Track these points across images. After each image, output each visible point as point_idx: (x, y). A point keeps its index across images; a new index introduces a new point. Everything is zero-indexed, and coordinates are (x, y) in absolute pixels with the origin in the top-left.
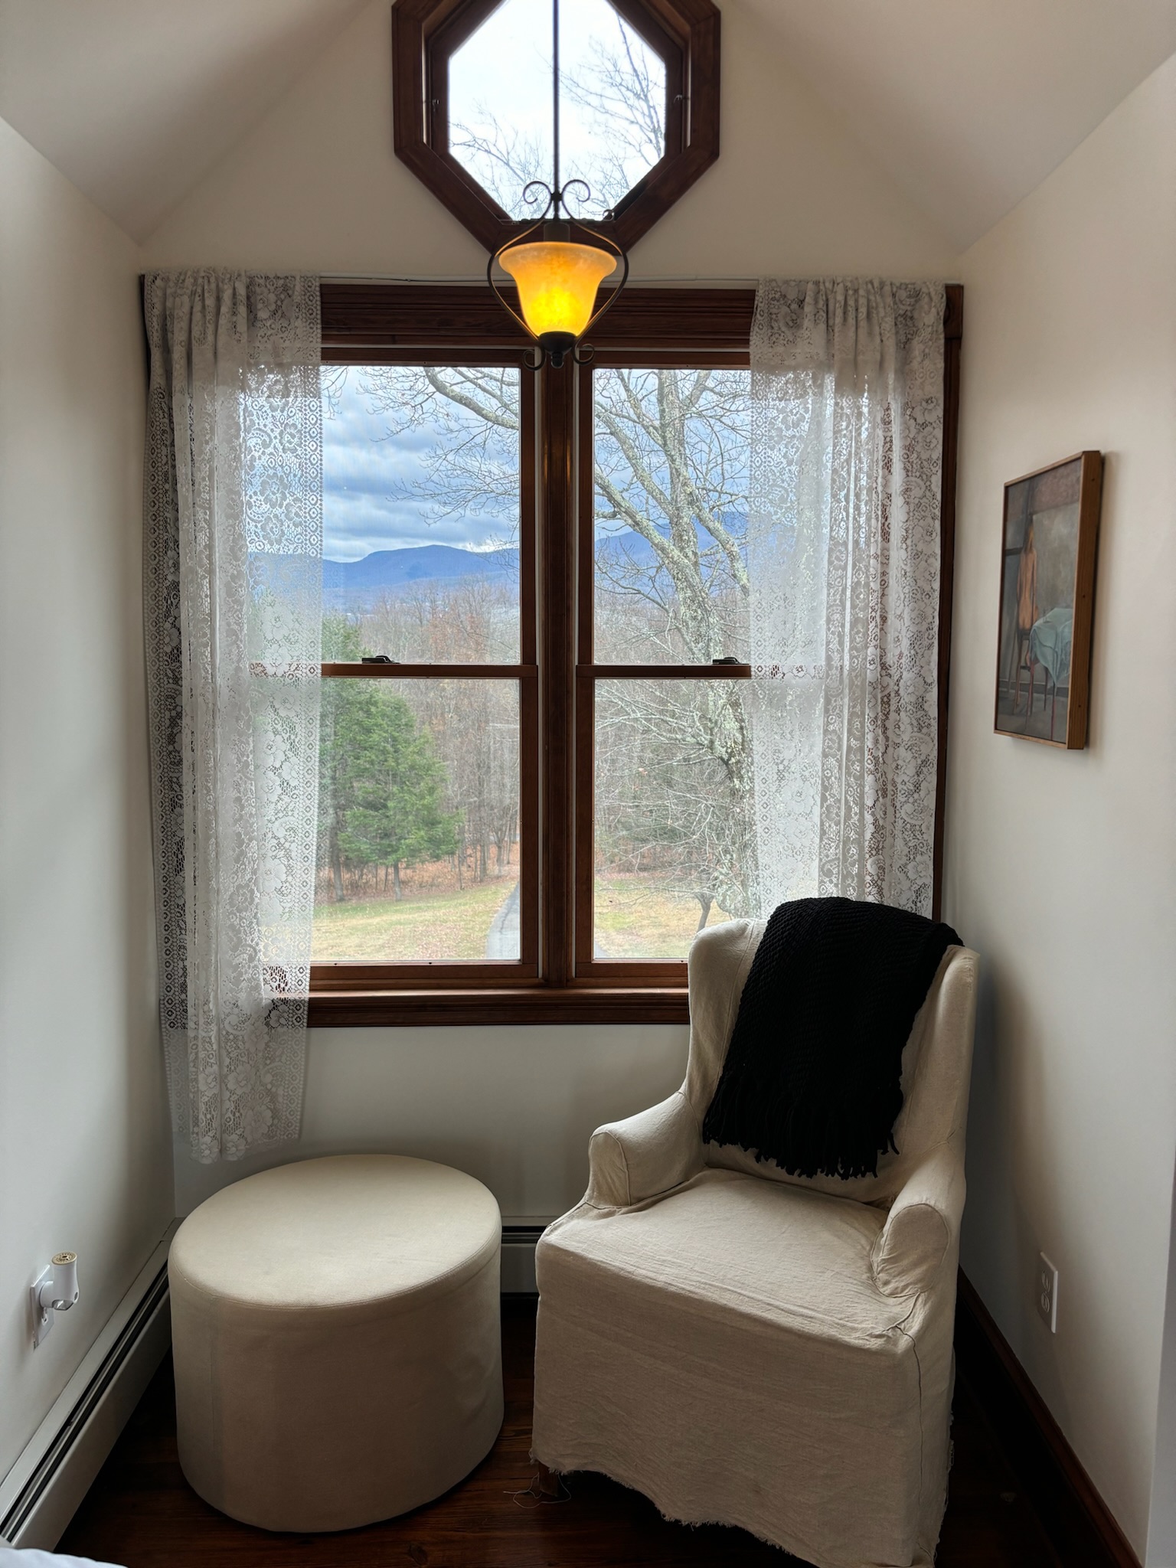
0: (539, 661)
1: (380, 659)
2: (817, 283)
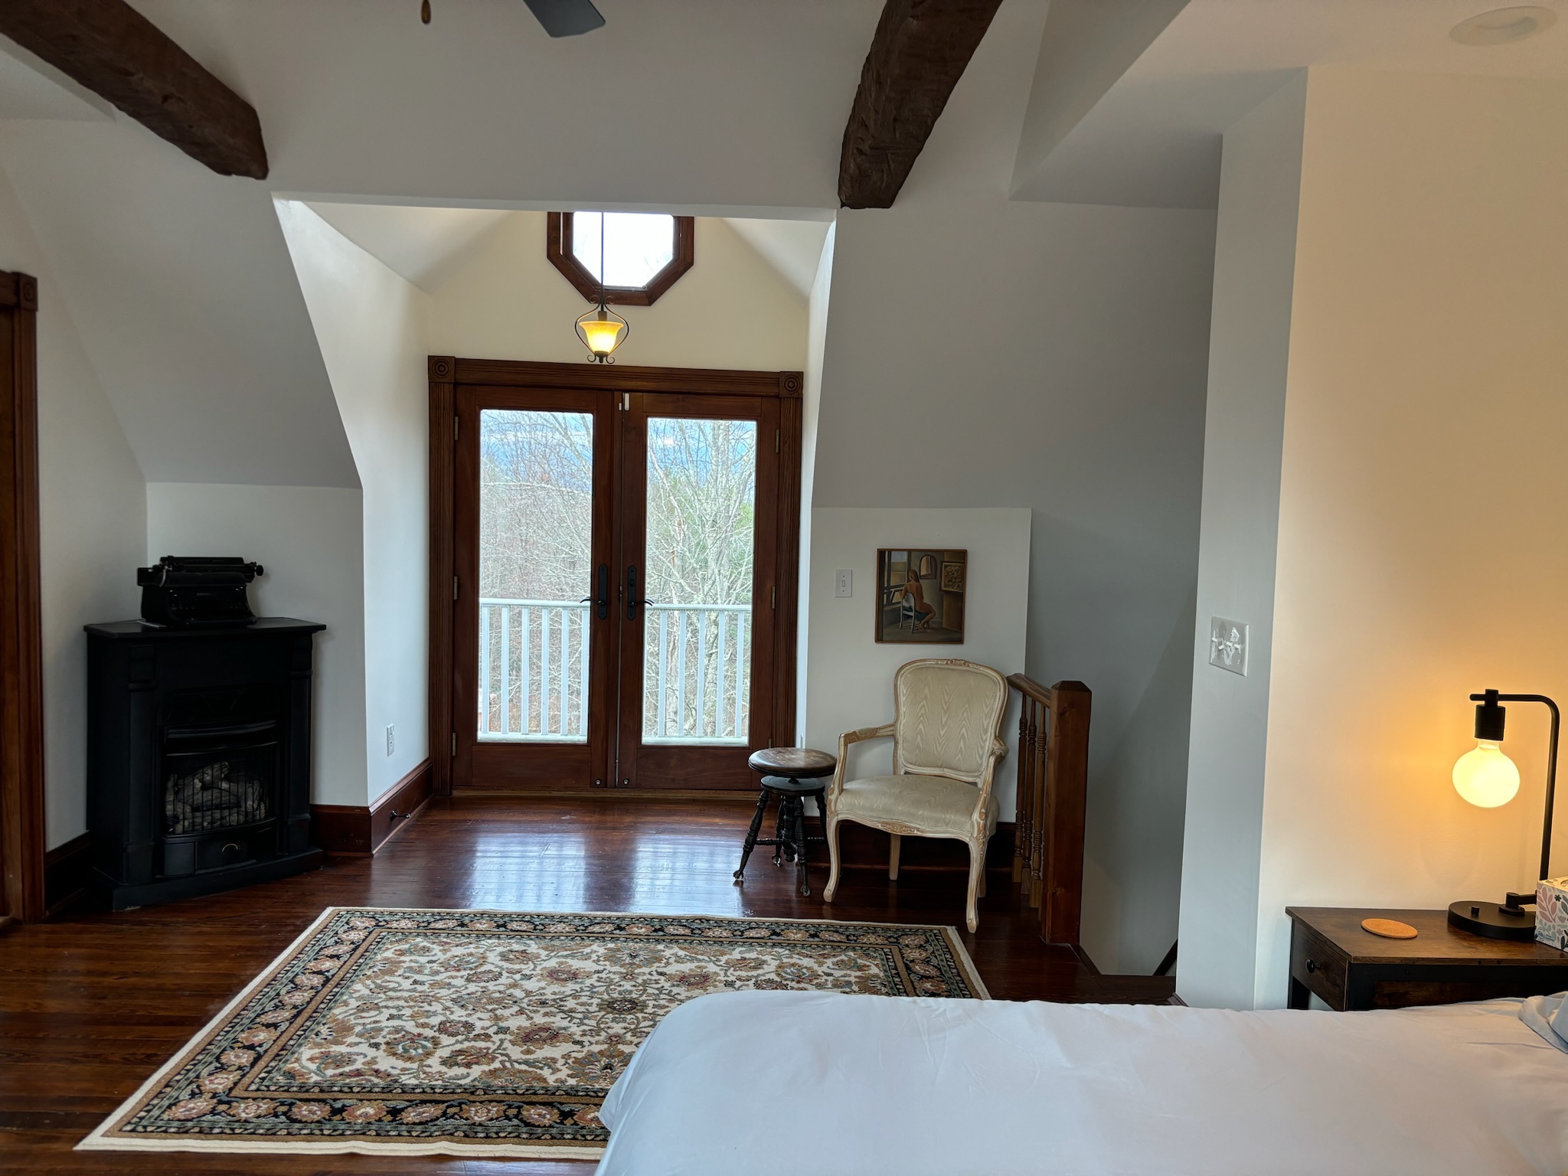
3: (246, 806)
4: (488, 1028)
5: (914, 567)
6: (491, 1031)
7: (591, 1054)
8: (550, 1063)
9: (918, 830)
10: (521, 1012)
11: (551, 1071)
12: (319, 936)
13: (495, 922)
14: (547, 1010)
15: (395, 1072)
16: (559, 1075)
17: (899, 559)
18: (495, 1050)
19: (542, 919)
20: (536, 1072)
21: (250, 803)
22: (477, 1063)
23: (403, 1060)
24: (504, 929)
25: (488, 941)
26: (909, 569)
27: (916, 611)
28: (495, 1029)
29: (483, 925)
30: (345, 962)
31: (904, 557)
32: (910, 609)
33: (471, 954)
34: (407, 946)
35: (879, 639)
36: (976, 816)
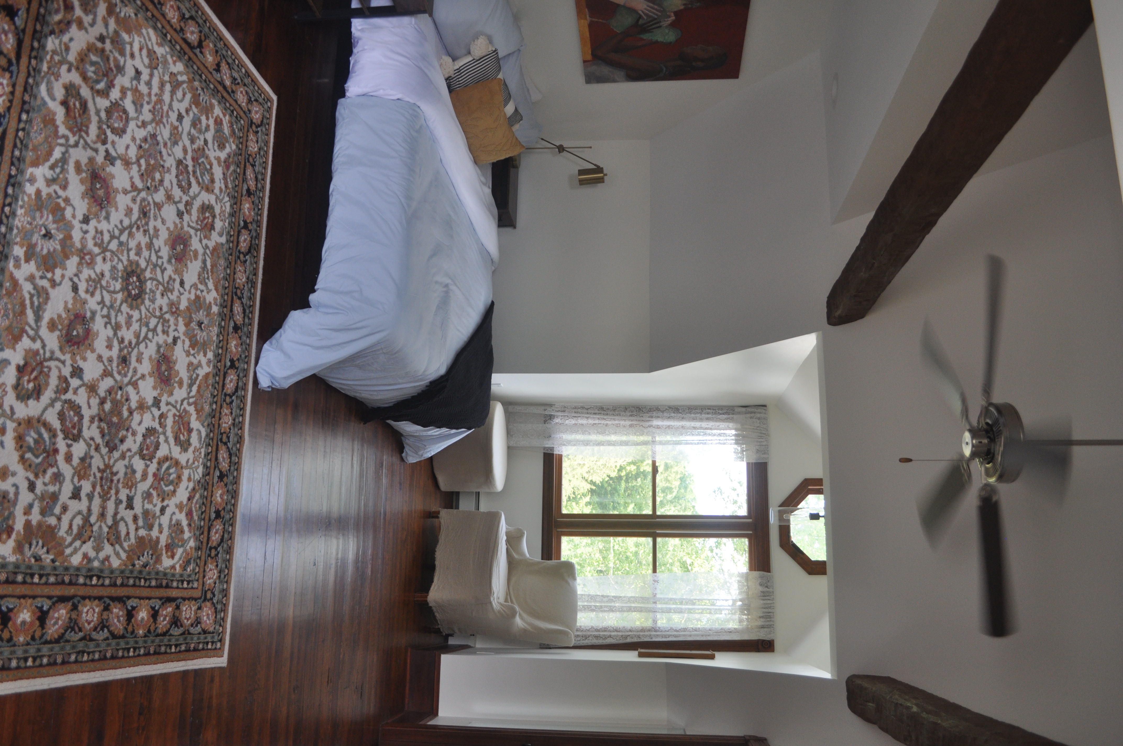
0: (658, 520)
1: (657, 471)
2: (773, 592)
4: (153, 416)
6: (157, 413)
7: (185, 334)
8: (192, 367)
10: (135, 385)
11: (199, 368)
14: (133, 359)
15: (191, 485)
16: (204, 361)
18: (177, 409)
20: (201, 380)
22: (189, 423)
23: (180, 482)
28: (154, 410)
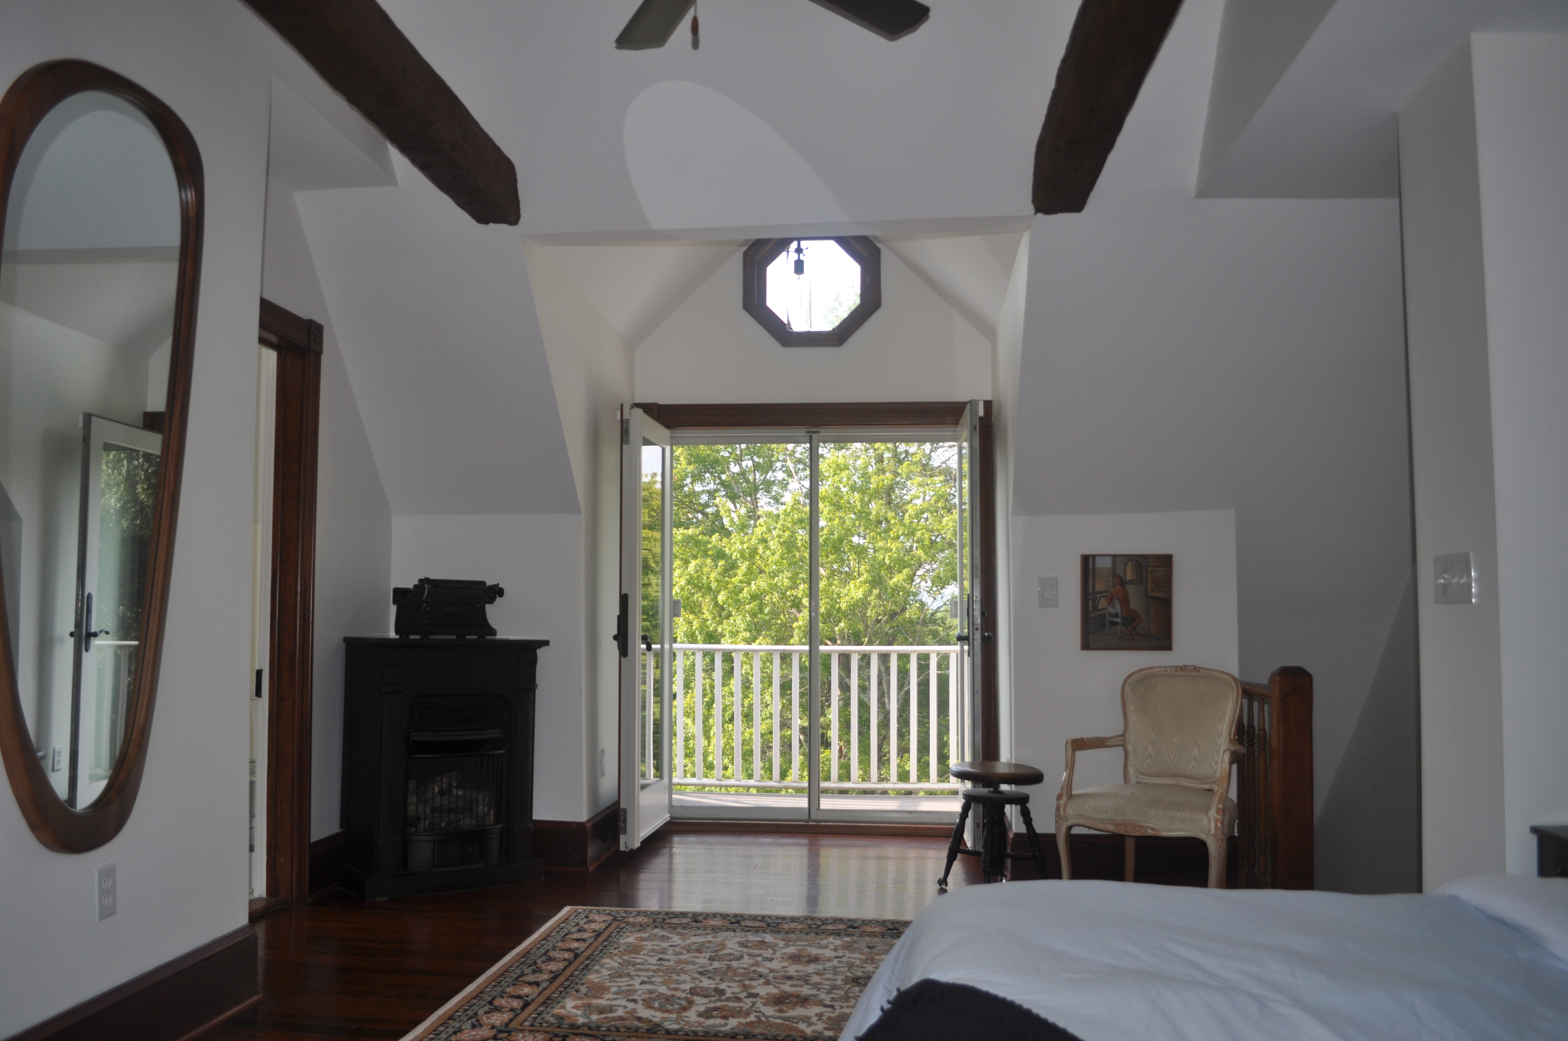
3: (477, 810)
4: (738, 993)
5: (1120, 572)
6: (741, 996)
8: (805, 1019)
9: (1152, 829)
10: (768, 983)
12: (563, 925)
13: (729, 920)
14: (794, 982)
15: (656, 1019)
17: (1101, 564)
18: (748, 1008)
19: (773, 920)
20: (792, 1025)
21: (481, 807)
22: (733, 1017)
23: (661, 1012)
24: (738, 925)
25: (724, 933)
26: (1115, 575)
27: (1122, 617)
28: (745, 994)
29: (717, 922)
30: (591, 944)
31: (1108, 563)
32: (1116, 616)
33: (710, 942)
34: (646, 935)
35: (1086, 645)
36: (1213, 813)
